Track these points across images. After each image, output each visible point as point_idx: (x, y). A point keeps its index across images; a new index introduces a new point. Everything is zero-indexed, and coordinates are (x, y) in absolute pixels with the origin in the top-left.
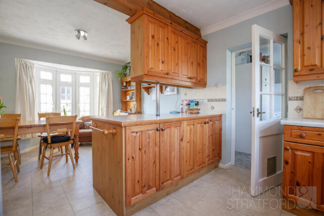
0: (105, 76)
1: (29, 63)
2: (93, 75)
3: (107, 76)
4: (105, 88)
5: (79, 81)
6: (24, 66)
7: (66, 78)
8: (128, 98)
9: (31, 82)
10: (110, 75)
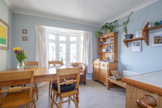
0: (87, 35)
1: (43, 28)
2: (78, 35)
3: (88, 35)
4: (87, 44)
5: (70, 40)
6: (40, 29)
7: (62, 38)
8: (104, 50)
9: (44, 40)
10: (91, 34)
